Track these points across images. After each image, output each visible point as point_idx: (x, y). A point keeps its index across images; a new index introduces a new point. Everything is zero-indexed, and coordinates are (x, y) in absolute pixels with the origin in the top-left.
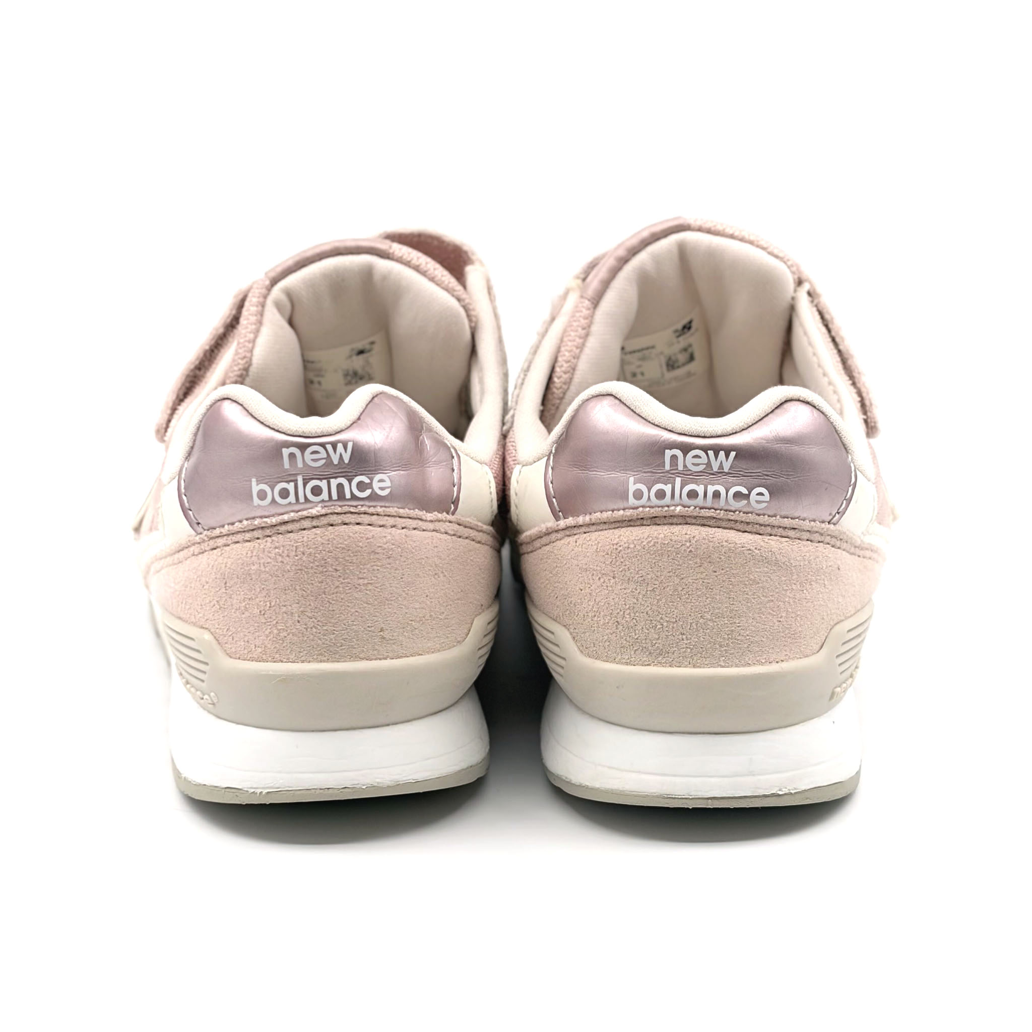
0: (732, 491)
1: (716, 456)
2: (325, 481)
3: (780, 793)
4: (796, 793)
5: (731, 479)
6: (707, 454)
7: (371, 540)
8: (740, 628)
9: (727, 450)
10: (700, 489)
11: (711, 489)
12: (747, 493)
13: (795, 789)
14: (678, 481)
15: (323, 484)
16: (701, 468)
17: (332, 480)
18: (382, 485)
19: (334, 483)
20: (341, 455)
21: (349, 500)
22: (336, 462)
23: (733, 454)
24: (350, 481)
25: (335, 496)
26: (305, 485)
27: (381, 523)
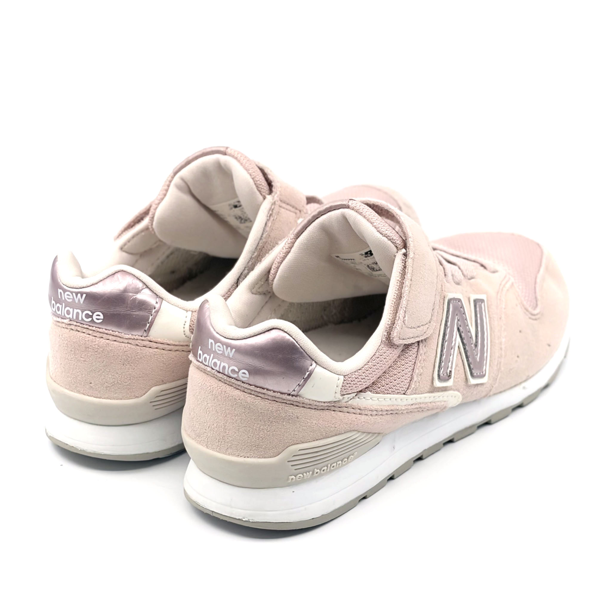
0: (231, 368)
1: (227, 348)
2: (72, 309)
3: (244, 520)
4: (252, 522)
5: (232, 362)
6: (223, 347)
7: (87, 342)
8: (228, 436)
9: (232, 347)
10: (218, 363)
11: (223, 364)
12: (238, 371)
13: (252, 520)
14: (212, 355)
15: (71, 310)
16: (221, 352)
17: (75, 310)
18: (98, 317)
19: (76, 311)
20: (79, 299)
21: (80, 320)
22: (77, 302)
23: (234, 350)
24: (82, 312)
25: (75, 318)
26: (65, 308)
27: (95, 335)
